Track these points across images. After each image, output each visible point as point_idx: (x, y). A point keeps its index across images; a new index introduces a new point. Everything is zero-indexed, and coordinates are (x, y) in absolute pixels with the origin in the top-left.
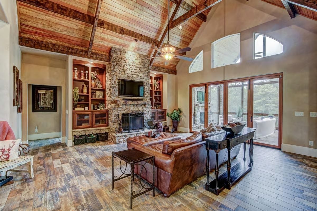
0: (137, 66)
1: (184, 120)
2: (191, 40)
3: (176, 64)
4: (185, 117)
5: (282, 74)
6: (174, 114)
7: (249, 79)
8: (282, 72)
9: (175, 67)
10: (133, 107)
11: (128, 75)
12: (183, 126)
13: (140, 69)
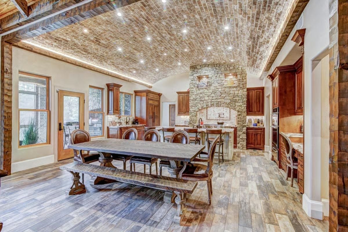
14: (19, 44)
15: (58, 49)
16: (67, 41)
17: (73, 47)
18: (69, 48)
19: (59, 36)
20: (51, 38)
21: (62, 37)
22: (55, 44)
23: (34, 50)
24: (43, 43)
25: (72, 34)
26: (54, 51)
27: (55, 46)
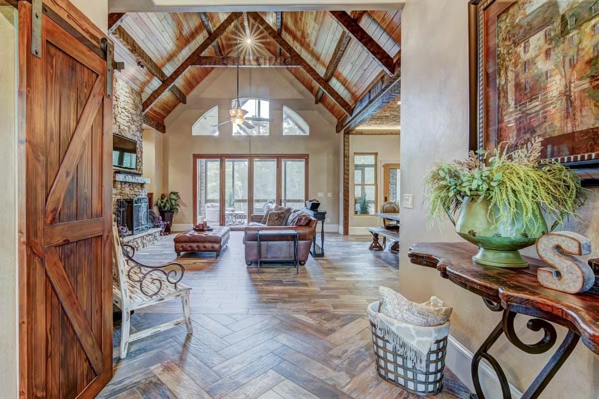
0: (129, 111)
1: (182, 212)
2: (198, 83)
3: (165, 115)
4: (186, 206)
5: (307, 155)
6: (171, 201)
7: (278, 157)
8: (307, 153)
9: (164, 119)
10: (129, 188)
11: (119, 126)
12: (181, 222)
13: (133, 117)
14: (354, 132)
15: (383, 125)
16: (388, 116)
17: (394, 119)
18: (391, 121)
19: (380, 115)
20: (374, 119)
21: (382, 115)
22: (378, 122)
23: (364, 133)
24: (369, 125)
25: (389, 109)
26: (380, 128)
27: (379, 124)
